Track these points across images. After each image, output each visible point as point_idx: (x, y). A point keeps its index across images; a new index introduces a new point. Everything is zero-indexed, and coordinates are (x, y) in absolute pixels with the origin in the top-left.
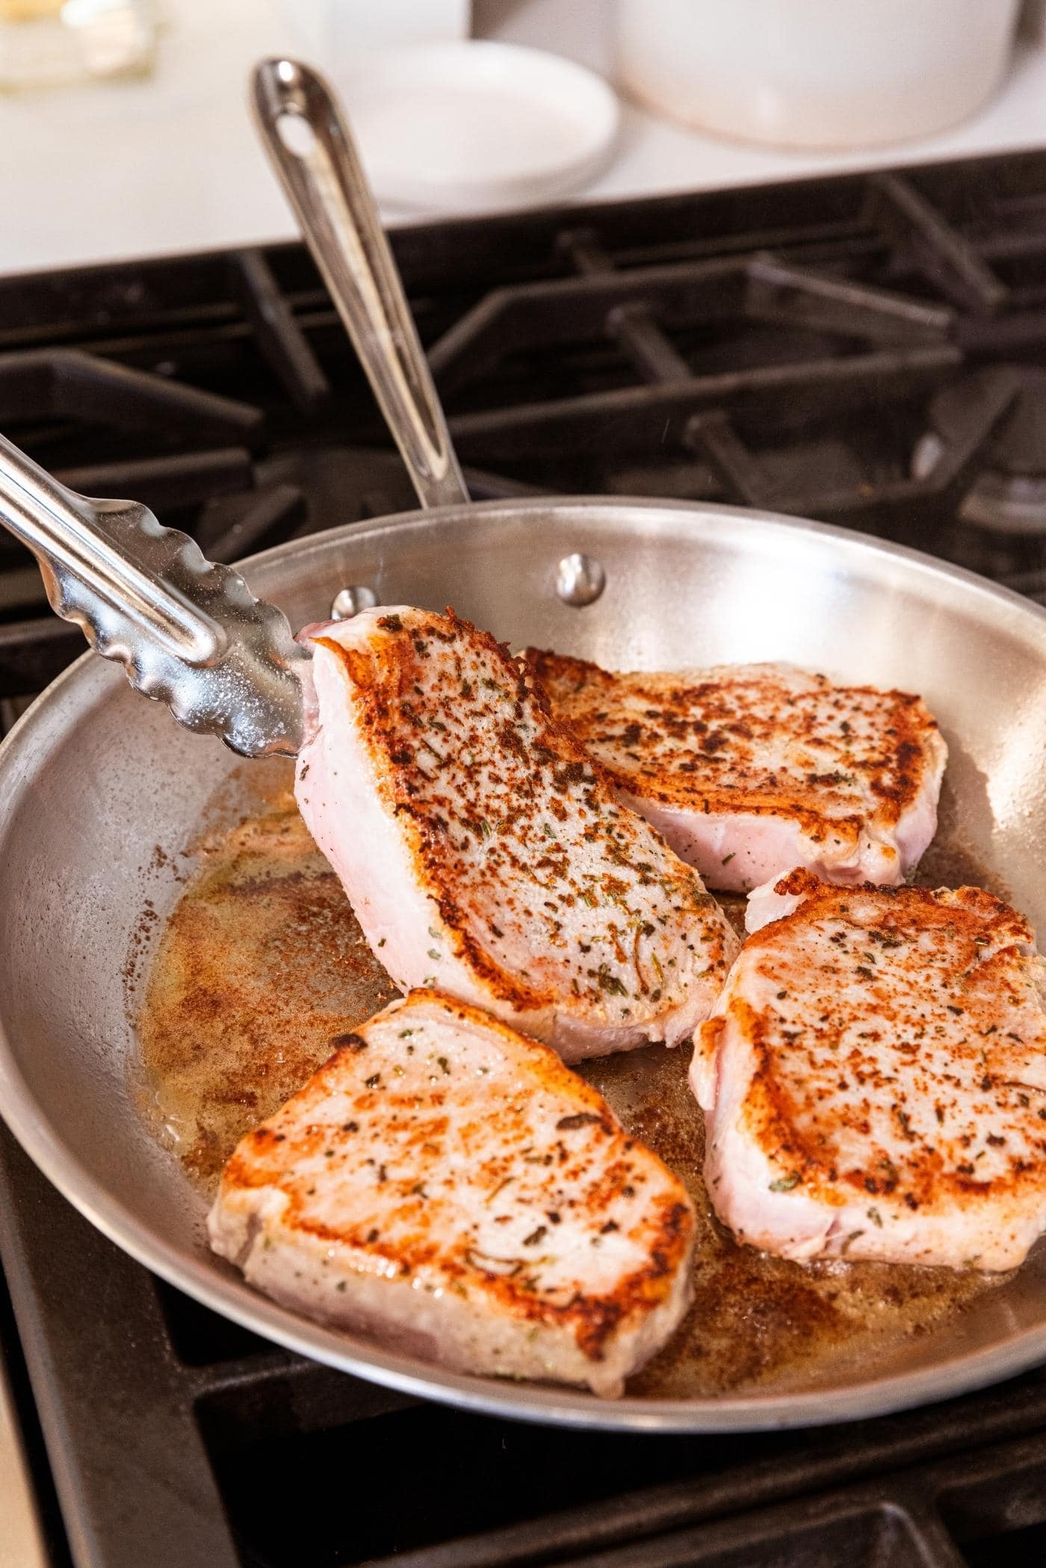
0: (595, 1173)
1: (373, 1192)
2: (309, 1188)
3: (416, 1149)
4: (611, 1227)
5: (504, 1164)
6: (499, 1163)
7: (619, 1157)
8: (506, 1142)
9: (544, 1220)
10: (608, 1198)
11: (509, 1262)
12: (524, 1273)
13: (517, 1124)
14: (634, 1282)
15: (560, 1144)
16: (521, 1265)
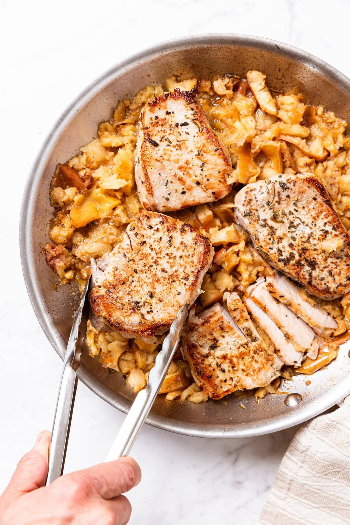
0: (159, 128)
1: (208, 162)
2: (219, 173)
3: (190, 166)
4: (168, 113)
5: (176, 146)
6: (177, 147)
7: (151, 128)
8: (171, 151)
9: (179, 126)
10: (162, 120)
11: (195, 123)
12: (194, 118)
13: (165, 154)
14: (175, 98)
15: (161, 141)
16: (194, 121)
